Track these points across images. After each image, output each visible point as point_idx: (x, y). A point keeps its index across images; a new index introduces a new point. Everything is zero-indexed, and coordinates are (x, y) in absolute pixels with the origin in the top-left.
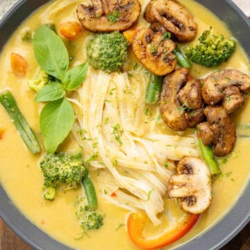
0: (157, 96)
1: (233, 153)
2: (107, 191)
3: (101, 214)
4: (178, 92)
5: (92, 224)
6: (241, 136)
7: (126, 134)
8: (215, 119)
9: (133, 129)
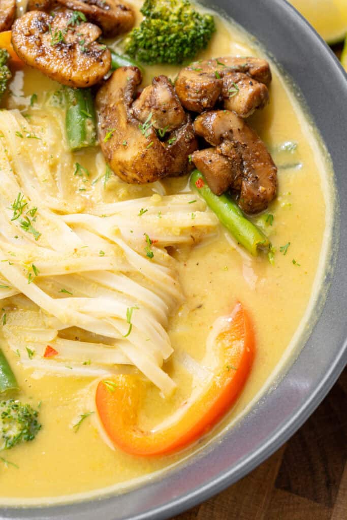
0: (90, 128)
1: (279, 199)
2: (32, 349)
3: (30, 402)
4: (130, 106)
5: (14, 431)
6: (284, 168)
7: (45, 214)
8: (222, 131)
9: (57, 202)
